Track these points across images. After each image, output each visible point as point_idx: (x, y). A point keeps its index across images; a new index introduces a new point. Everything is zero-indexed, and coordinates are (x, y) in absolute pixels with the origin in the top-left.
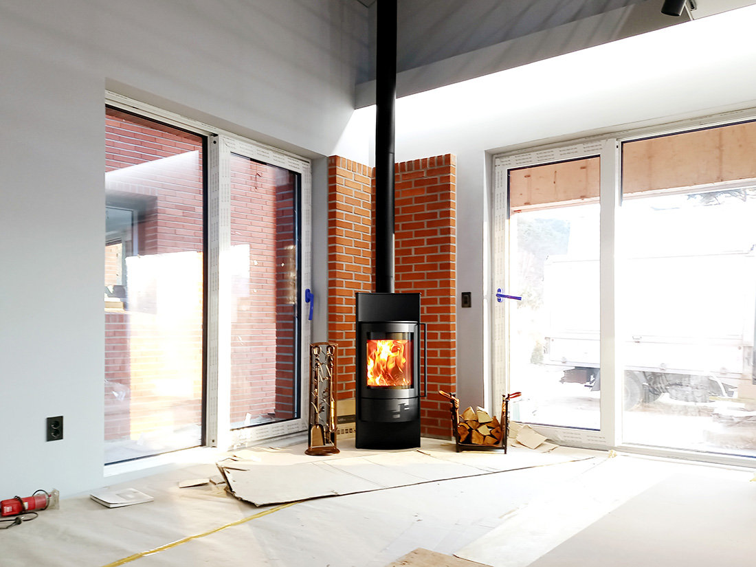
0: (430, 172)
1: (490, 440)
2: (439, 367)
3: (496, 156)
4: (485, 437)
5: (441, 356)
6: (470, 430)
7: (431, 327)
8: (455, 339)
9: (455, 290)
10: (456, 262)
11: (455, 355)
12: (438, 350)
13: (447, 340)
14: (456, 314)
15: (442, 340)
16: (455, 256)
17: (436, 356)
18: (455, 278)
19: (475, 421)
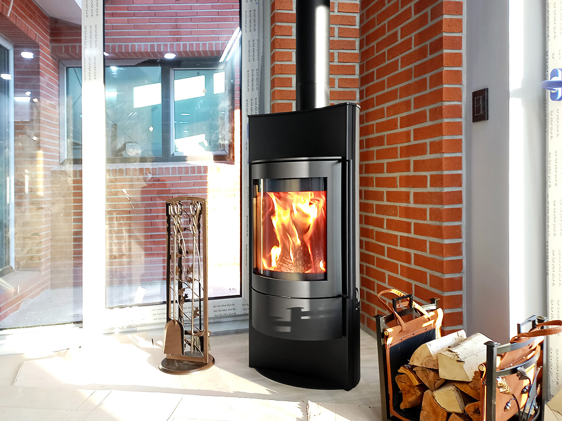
4: (449, 414)
7: (419, 166)
8: (460, 185)
9: (460, 89)
10: (464, 35)
11: (459, 218)
12: (428, 207)
13: (438, 190)
14: (463, 137)
15: (433, 190)
16: (460, 21)
17: (425, 219)
18: (460, 65)
19: (433, 370)
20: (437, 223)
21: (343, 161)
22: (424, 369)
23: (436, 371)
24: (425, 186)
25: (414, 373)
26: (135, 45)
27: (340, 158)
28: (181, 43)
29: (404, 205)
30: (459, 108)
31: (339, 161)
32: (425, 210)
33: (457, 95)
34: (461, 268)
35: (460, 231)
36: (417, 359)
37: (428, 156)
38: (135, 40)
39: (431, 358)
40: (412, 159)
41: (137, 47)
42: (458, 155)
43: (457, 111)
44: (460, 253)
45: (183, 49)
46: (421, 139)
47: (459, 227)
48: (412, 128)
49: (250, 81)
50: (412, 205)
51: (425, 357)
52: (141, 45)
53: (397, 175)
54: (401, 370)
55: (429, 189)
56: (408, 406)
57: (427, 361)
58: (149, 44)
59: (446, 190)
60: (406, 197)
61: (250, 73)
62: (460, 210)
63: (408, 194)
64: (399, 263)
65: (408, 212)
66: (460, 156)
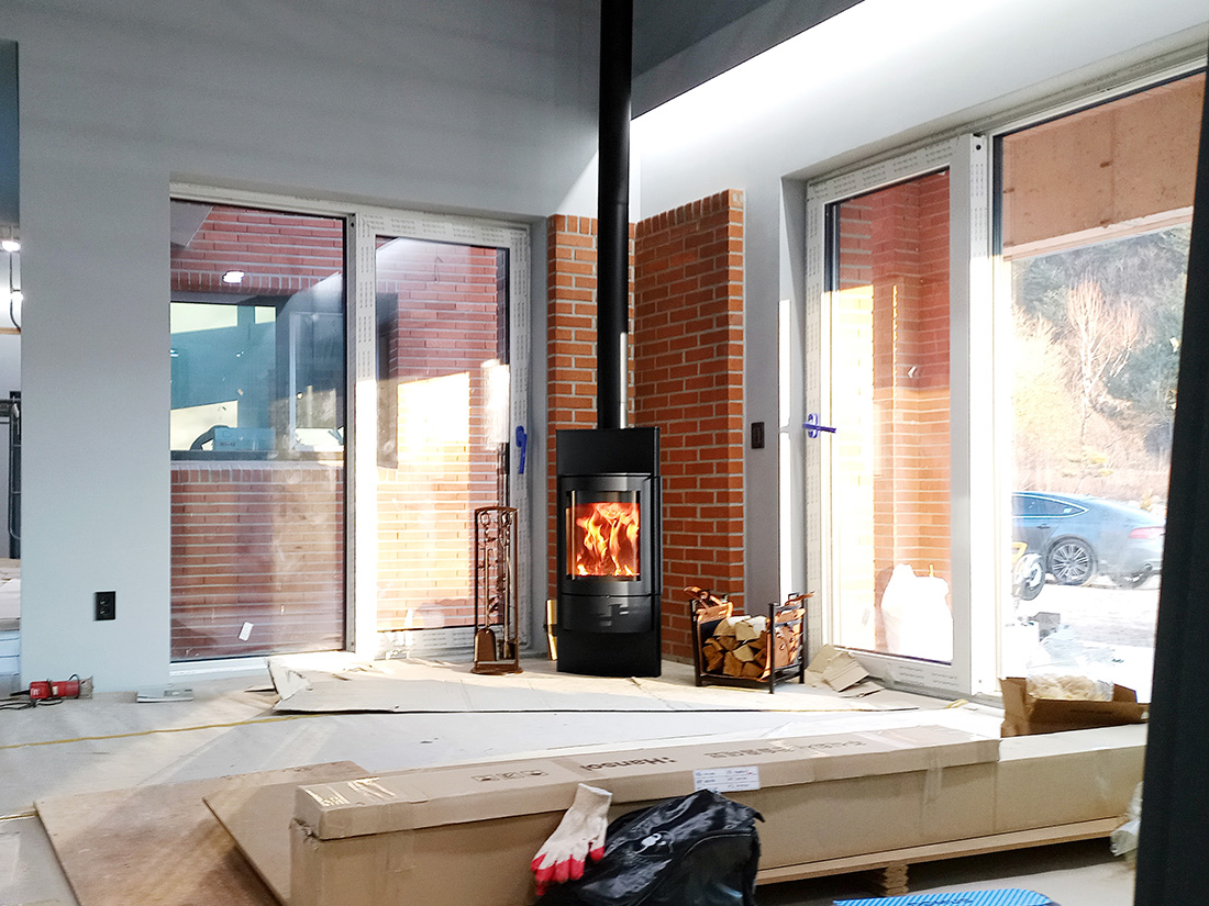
0: (704, 223)
1: (751, 670)
2: (715, 549)
3: (811, 182)
4: (744, 663)
5: (718, 531)
6: (724, 651)
7: (705, 483)
8: (742, 502)
9: (741, 419)
10: (744, 373)
11: (741, 530)
12: (715, 520)
13: (724, 505)
14: (742, 460)
15: (719, 505)
16: (741, 361)
17: (712, 532)
18: (741, 398)
19: (732, 636)
20: (724, 534)
22: (725, 637)
23: (734, 637)
24: (712, 502)
25: (718, 641)
27: (650, 474)
29: (690, 519)
30: (740, 436)
32: (712, 523)
33: (739, 424)
34: (743, 573)
35: (742, 542)
36: (719, 632)
37: (715, 475)
39: (730, 628)
40: (699, 477)
42: (740, 475)
43: (738, 438)
44: (742, 560)
46: (707, 459)
47: (741, 537)
48: (699, 448)
50: (699, 519)
51: (726, 628)
53: (683, 491)
54: (708, 641)
55: (716, 504)
56: (713, 668)
57: (727, 632)
59: (731, 505)
60: (692, 512)
62: (741, 523)
63: (694, 509)
65: (695, 526)
66: (742, 476)
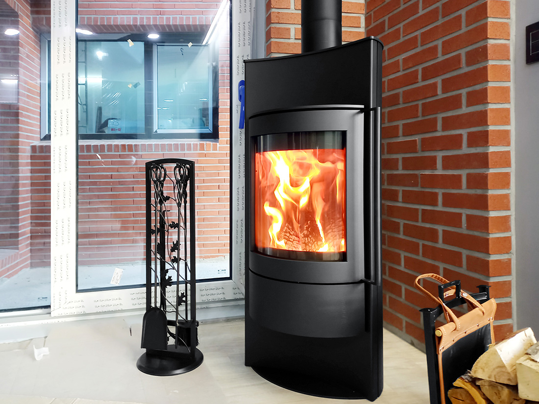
2: (465, 212)
5: (468, 187)
7: (448, 123)
8: (509, 144)
9: (507, 24)
11: (506, 185)
12: (464, 172)
13: (480, 150)
14: (511, 84)
15: (473, 150)
17: (460, 187)
19: (507, 386)
20: (479, 192)
21: (366, 111)
22: (494, 385)
23: (514, 388)
24: (460, 147)
25: (479, 388)
26: (117, 18)
27: (362, 106)
28: (165, 17)
29: (427, 172)
30: (506, 48)
31: (361, 110)
32: (460, 176)
33: (504, 31)
34: (510, 248)
35: (509, 202)
36: (482, 368)
37: (464, 110)
38: (118, 13)
39: (504, 370)
40: (441, 116)
41: (119, 20)
42: (506, 106)
43: (503, 53)
44: (508, 229)
45: (166, 22)
46: (454, 91)
47: (507, 196)
49: (242, 35)
50: (440, 171)
51: (494, 366)
52: (124, 17)
53: (417, 138)
54: (458, 383)
55: (465, 150)
57: (498, 373)
58: (132, 16)
59: (492, 150)
61: (242, 26)
62: (507, 175)
63: (433, 160)
64: (421, 242)
65: (433, 181)
66: (508, 107)
